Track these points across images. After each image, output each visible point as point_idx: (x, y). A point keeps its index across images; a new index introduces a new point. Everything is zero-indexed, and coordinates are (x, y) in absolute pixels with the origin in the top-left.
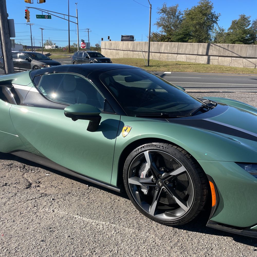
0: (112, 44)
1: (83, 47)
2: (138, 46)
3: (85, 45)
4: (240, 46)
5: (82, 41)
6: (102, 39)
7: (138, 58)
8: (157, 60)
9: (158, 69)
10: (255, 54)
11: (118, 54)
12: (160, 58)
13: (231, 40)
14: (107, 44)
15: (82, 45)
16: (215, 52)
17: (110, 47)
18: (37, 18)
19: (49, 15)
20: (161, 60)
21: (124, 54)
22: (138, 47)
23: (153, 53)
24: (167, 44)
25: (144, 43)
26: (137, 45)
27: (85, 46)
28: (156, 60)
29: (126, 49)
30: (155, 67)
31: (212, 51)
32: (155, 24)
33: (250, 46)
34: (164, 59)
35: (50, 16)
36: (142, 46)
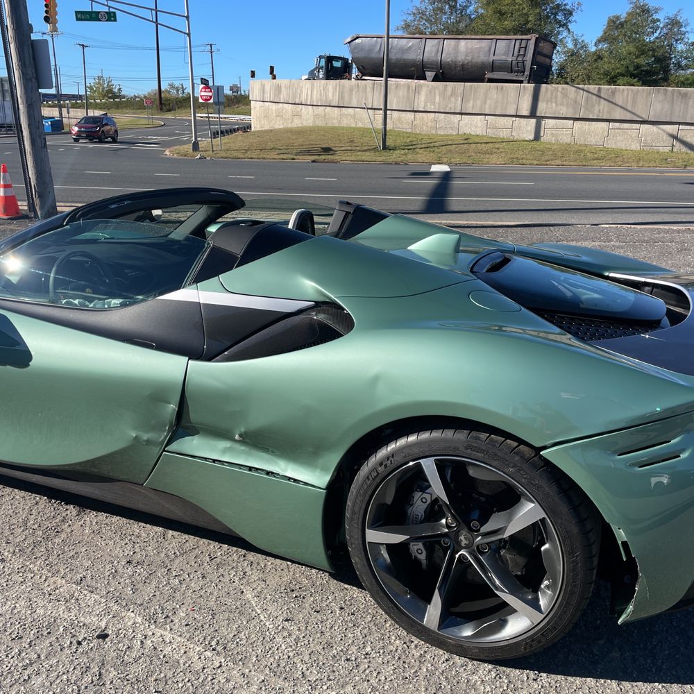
0: (283, 89)
1: (206, 100)
2: (354, 92)
3: (210, 94)
4: (632, 90)
5: (202, 83)
6: (253, 74)
7: (353, 125)
8: (407, 133)
9: (409, 156)
10: (671, 114)
11: (298, 115)
12: (413, 126)
13: (606, 74)
14: (267, 88)
15: (203, 94)
16: (565, 109)
17: (275, 95)
18: (78, 19)
19: (112, 10)
20: (418, 132)
21: (316, 117)
22: (354, 96)
23: (396, 112)
24: (432, 86)
25: (371, 86)
26: (351, 90)
27: (211, 97)
28: (403, 132)
29: (321, 103)
30: (403, 152)
31: (557, 105)
33: (659, 91)
34: (425, 128)
35: (114, 13)
36: (366, 92)
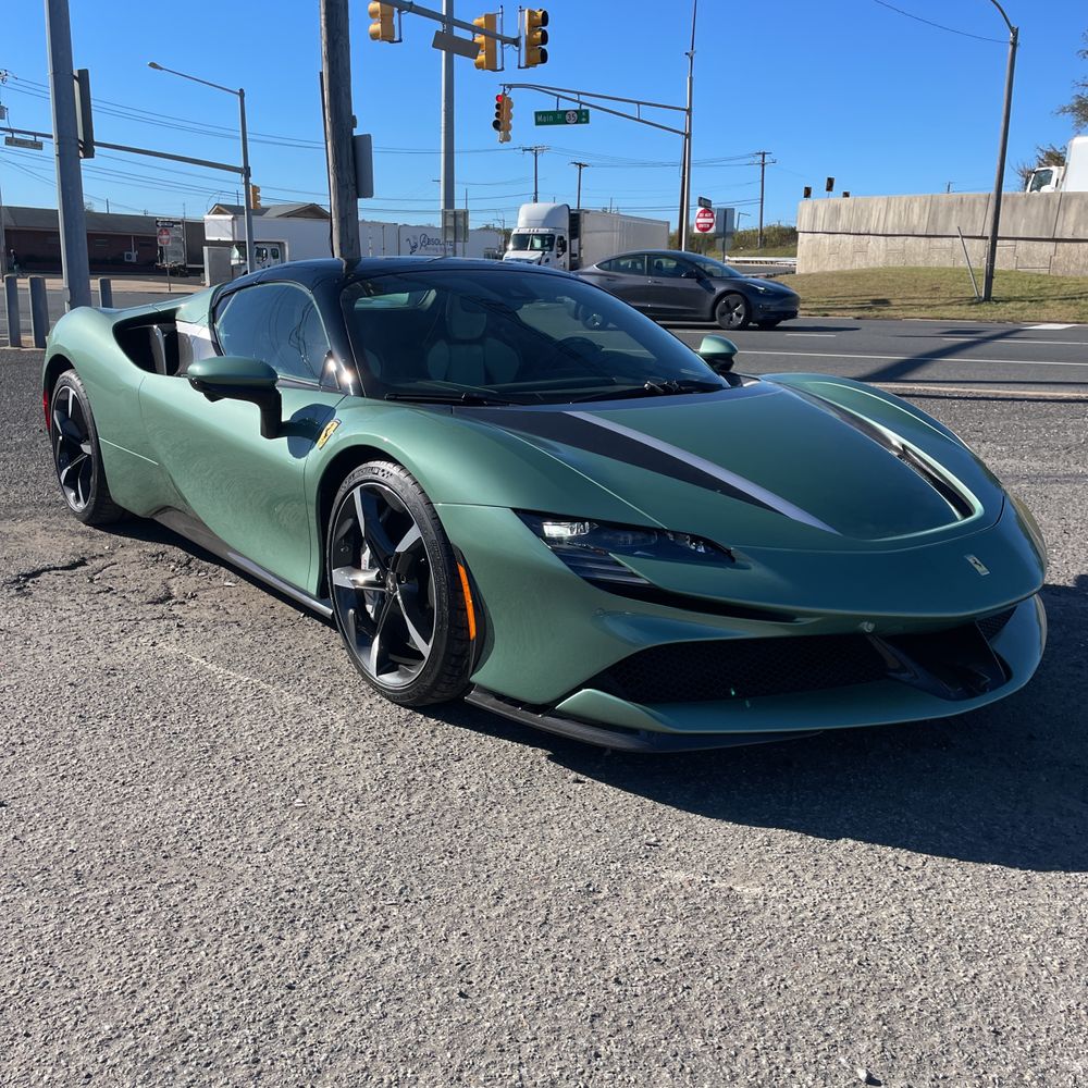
0: (843, 212)
1: (704, 229)
2: (954, 213)
3: (711, 220)
5: (700, 205)
6: (808, 193)
7: (949, 265)
8: (1039, 275)
11: (862, 251)
12: (1051, 264)
14: (821, 212)
15: (699, 221)
17: (831, 222)
18: (538, 123)
19: (584, 107)
20: (1060, 274)
21: (888, 253)
22: (953, 218)
23: (1023, 242)
25: (984, 201)
26: (950, 209)
27: (711, 225)
28: (1032, 275)
29: (900, 230)
30: (1019, 305)
32: (1063, 110)
34: (1072, 267)
35: (587, 111)
36: (973, 212)
